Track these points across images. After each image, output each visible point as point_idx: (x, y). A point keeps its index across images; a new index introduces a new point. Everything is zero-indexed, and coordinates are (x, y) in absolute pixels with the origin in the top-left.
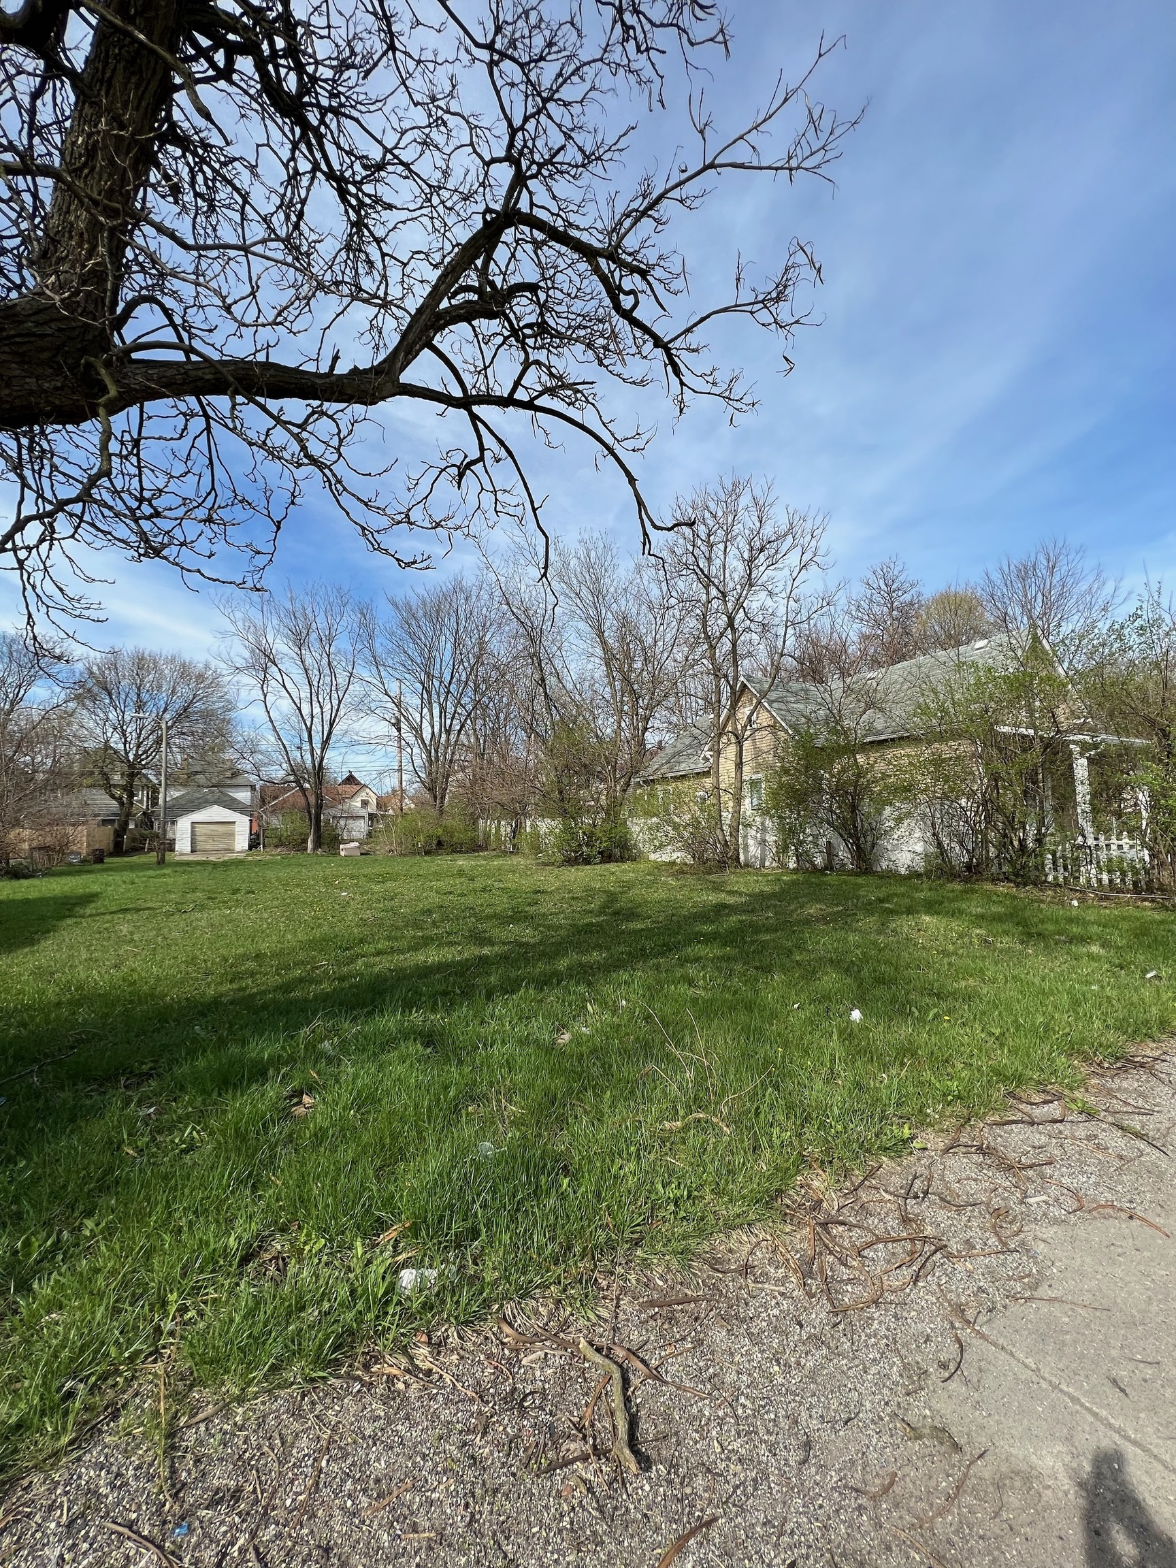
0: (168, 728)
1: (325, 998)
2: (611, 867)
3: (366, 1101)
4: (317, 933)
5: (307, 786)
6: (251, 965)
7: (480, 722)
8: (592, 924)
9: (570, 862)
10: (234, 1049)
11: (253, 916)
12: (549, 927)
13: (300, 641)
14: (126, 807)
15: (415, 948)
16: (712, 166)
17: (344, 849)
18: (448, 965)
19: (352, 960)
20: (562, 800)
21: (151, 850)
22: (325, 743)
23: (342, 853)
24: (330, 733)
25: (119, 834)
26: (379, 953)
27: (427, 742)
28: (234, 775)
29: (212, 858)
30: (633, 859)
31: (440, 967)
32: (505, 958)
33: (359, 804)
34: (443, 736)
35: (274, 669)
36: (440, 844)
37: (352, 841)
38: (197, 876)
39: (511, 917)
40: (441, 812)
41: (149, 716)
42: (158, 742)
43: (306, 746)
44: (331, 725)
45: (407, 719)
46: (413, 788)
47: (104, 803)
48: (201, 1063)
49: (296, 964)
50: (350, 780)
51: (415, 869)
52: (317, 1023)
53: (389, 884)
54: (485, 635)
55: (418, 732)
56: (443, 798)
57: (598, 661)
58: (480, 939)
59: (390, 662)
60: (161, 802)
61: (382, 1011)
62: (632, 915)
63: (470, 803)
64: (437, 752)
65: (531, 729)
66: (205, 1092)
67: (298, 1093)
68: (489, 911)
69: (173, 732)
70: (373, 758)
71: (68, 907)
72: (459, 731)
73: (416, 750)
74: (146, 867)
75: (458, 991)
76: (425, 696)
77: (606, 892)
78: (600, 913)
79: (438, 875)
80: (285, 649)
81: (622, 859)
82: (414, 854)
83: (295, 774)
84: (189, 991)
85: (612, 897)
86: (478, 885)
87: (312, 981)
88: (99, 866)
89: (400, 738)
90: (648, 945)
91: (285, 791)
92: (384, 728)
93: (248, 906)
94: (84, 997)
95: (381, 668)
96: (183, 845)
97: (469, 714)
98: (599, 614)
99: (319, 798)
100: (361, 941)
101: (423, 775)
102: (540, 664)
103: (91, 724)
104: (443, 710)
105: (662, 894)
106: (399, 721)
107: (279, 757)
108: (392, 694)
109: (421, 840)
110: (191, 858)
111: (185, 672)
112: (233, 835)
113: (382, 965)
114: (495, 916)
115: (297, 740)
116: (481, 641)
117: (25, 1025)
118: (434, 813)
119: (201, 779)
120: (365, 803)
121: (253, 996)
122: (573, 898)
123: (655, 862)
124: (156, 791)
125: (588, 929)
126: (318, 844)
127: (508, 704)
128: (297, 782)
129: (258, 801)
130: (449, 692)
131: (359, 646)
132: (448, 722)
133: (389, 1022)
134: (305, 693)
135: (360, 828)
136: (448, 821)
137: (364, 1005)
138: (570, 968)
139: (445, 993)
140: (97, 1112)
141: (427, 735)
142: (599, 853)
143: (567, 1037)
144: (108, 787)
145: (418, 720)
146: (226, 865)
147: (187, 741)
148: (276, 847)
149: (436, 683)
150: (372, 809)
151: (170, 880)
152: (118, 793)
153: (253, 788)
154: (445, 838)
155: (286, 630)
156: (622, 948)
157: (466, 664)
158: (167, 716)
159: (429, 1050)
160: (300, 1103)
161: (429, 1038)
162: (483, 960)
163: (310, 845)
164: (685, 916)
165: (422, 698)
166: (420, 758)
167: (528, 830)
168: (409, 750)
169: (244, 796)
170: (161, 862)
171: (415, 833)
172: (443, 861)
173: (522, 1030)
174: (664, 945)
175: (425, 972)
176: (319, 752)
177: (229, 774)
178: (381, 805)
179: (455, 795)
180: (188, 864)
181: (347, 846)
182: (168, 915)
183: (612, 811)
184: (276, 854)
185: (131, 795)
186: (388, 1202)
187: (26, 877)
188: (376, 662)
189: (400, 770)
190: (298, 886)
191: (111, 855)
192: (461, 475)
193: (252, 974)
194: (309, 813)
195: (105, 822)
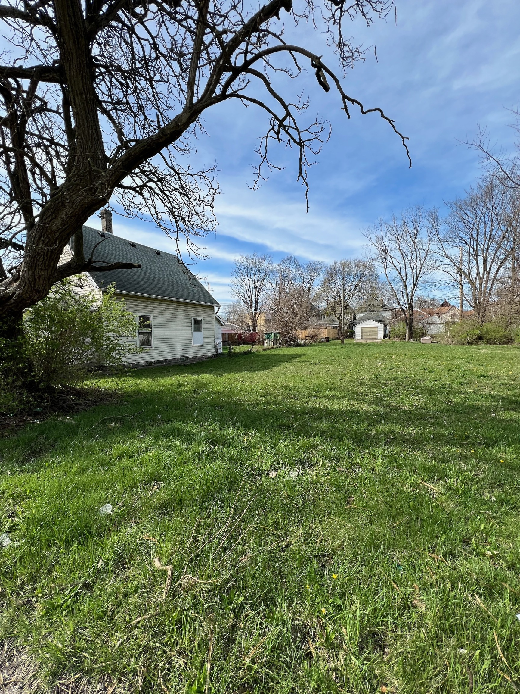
5: (405, 309)
13: (398, 240)
14: (341, 320)
17: (424, 340)
23: (422, 342)
25: (339, 331)
29: (369, 342)
36: (480, 338)
40: (483, 321)
44: (417, 279)
50: (446, 304)
82: (461, 344)
88: (327, 343)
96: (358, 335)
99: (411, 315)
110: (361, 342)
111: (360, 265)
112: (377, 332)
115: (400, 288)
118: (478, 321)
120: (454, 315)
126: (411, 337)
136: (485, 326)
144: (335, 314)
146: (373, 345)
148: (395, 338)
152: (338, 316)
154: (483, 335)
163: (407, 337)
170: (342, 343)
184: (394, 341)
187: (300, 347)
194: (406, 322)
195: (334, 327)
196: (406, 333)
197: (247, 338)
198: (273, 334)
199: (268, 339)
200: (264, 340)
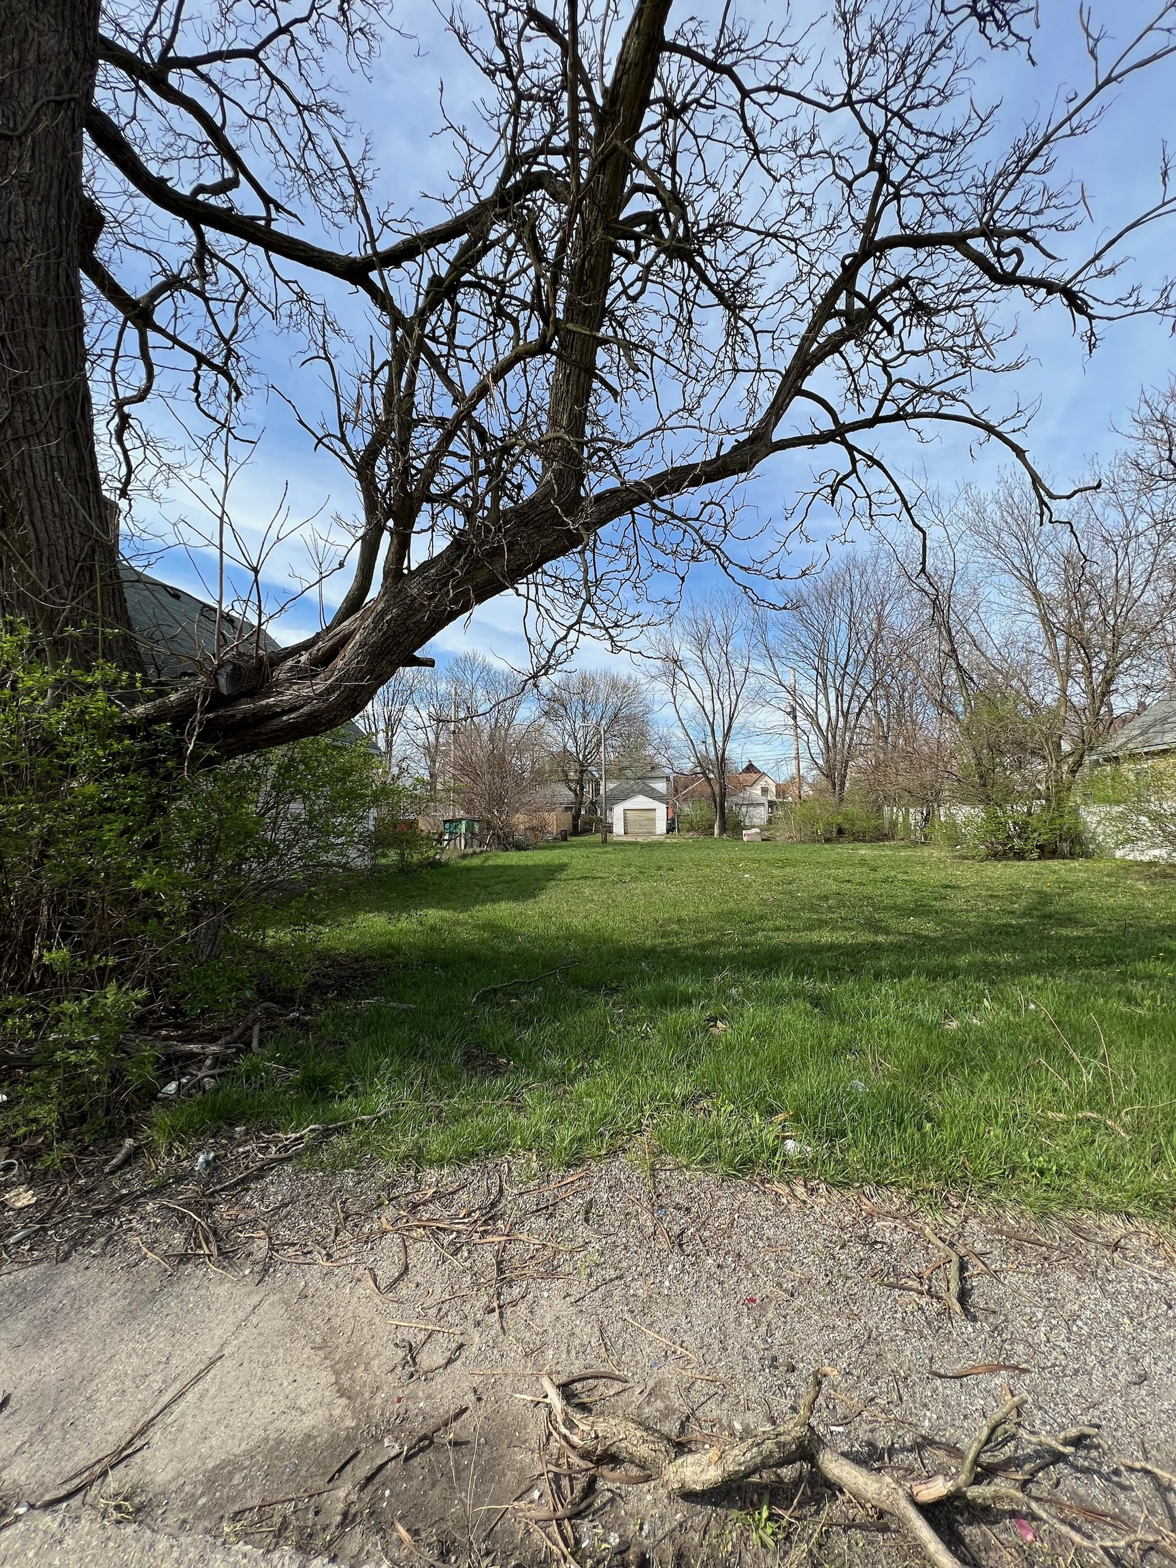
0: (605, 732)
1: (732, 958)
2: (1054, 864)
3: (762, 1033)
4: (725, 907)
5: (711, 776)
6: (675, 927)
7: (881, 703)
8: (1011, 926)
9: (996, 856)
10: (668, 982)
11: (673, 889)
12: (955, 924)
13: (701, 645)
14: (579, 795)
15: (810, 928)
16: (1108, 81)
17: (747, 835)
18: (839, 946)
19: (754, 932)
20: (984, 785)
21: (597, 831)
22: (726, 736)
23: (745, 839)
24: (730, 727)
25: (576, 817)
26: (777, 929)
27: (824, 728)
28: (653, 768)
29: (639, 840)
30: (1087, 855)
31: (831, 947)
32: (899, 948)
33: (759, 792)
34: (841, 719)
35: (681, 673)
36: (840, 831)
37: (753, 827)
38: (632, 854)
39: (913, 910)
40: (841, 800)
41: (592, 721)
42: (598, 745)
43: (710, 740)
44: (731, 719)
45: (802, 706)
46: (812, 775)
47: (565, 794)
48: (648, 987)
49: (708, 930)
50: (750, 768)
51: (815, 856)
52: (725, 973)
53: (788, 870)
54: (883, 609)
55: (813, 718)
56: (843, 784)
57: (1029, 617)
58: (877, 928)
59: (784, 654)
60: (602, 792)
61: (777, 973)
62: (1068, 920)
63: (872, 790)
64: (834, 737)
65: (943, 707)
66: (650, 1005)
67: (714, 1019)
68: (888, 902)
69: (608, 735)
70: (770, 747)
71: (552, 872)
72: (858, 714)
73: (813, 737)
74: (593, 845)
75: (847, 969)
76: (820, 681)
77: (1039, 892)
78: (1024, 915)
79: (839, 864)
80: (689, 655)
81: (1072, 856)
82: (814, 841)
83: (701, 766)
84: (633, 940)
85: (1044, 898)
86: (879, 875)
87: (721, 944)
88: (564, 843)
89: (797, 726)
90: (1079, 953)
91: (693, 781)
92: (779, 718)
93: (668, 881)
94: (571, 935)
95: (775, 660)
96: (618, 829)
97: (869, 695)
98: (1029, 562)
99: (723, 787)
100: (762, 917)
101: (820, 762)
102: (949, 633)
103: (555, 733)
104: (840, 694)
105: (1124, 900)
106: (794, 710)
107: (688, 752)
108: (785, 683)
109: (820, 828)
110: (625, 839)
111: (614, 685)
112: (654, 820)
113: (780, 938)
114: (895, 907)
115: (702, 735)
116: (880, 618)
117: (542, 948)
118: (834, 800)
119: (629, 773)
120: (765, 791)
121: (678, 949)
122: (991, 896)
123: (1123, 860)
124: (598, 784)
125: (1005, 930)
126: (723, 829)
127: (913, 682)
128: (704, 773)
129: (672, 790)
130: (846, 673)
131: (754, 641)
132: (845, 706)
133: (784, 982)
134: (708, 693)
135: (760, 815)
136: (848, 808)
137: (763, 967)
138: (970, 964)
139: (835, 969)
140: (591, 1005)
141: (823, 722)
142: (1038, 847)
143: (954, 1024)
144: (567, 781)
145: (814, 706)
146: (650, 845)
147: (616, 742)
148: (688, 831)
149: (831, 667)
150: (772, 796)
151: (613, 857)
152: (573, 785)
153: (668, 779)
154: (846, 826)
155: (690, 638)
156: (1044, 953)
157: (863, 643)
158: (603, 722)
159: (816, 1010)
160: (715, 1026)
161: (816, 1001)
162: (876, 947)
163: (716, 831)
164: (1149, 929)
165: (817, 684)
166: (817, 745)
167: (942, 819)
168: (805, 738)
169: (661, 786)
170: (605, 841)
171: (814, 820)
172: (843, 850)
173: (906, 1009)
174: (1104, 957)
175: (817, 949)
176: (721, 744)
177: (649, 768)
178: (781, 792)
179: (855, 782)
180: (623, 843)
181: (749, 832)
182: (614, 883)
183: (1057, 797)
184: (688, 837)
185: (582, 788)
186: (778, 1096)
187: (525, 850)
188: (770, 655)
189: (797, 758)
190: (708, 866)
191: (571, 835)
192: (834, 493)
193: (676, 934)
194: (715, 801)
195: (567, 809)
196: (714, 821)
198: (464, 822)
199: (450, 833)
200: (441, 835)
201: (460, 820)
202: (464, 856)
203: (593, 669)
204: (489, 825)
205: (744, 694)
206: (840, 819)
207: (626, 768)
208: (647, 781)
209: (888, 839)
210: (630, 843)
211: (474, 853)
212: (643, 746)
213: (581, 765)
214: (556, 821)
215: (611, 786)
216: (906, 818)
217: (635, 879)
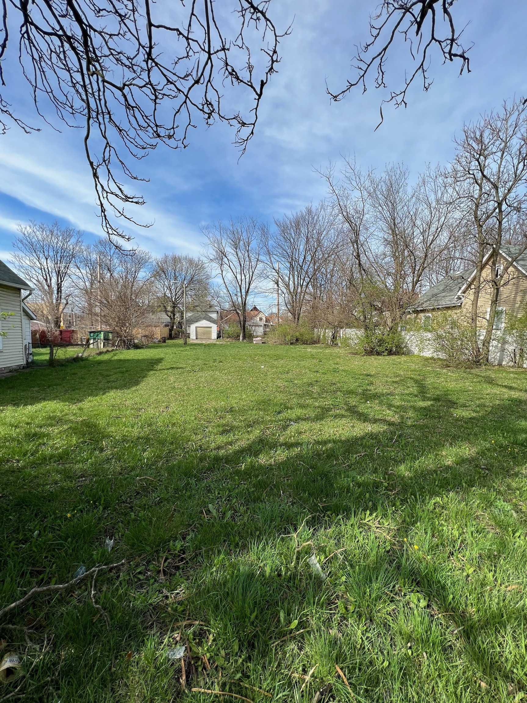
0: (186, 287)
2: (394, 358)
5: (239, 312)
9: (370, 354)
13: (236, 245)
14: (173, 318)
21: (182, 338)
22: (247, 292)
23: (254, 342)
24: (249, 288)
25: (171, 330)
27: (292, 291)
28: (211, 307)
29: (204, 342)
33: (258, 320)
34: (299, 288)
35: (226, 259)
36: (297, 340)
37: (258, 337)
38: (200, 351)
40: (298, 325)
41: (179, 282)
42: (183, 293)
43: (239, 294)
44: (249, 284)
46: (284, 313)
47: (165, 318)
50: (255, 309)
55: (287, 286)
56: (298, 318)
59: (275, 253)
60: (184, 318)
64: (296, 296)
69: (188, 289)
71: (152, 365)
73: (286, 295)
74: (179, 345)
80: (230, 249)
82: (286, 344)
83: (234, 307)
88: (164, 344)
89: (279, 289)
91: (230, 314)
92: (271, 285)
93: (221, 371)
95: (271, 256)
96: (193, 336)
99: (245, 317)
101: (290, 307)
103: (159, 286)
104: (299, 276)
106: (278, 281)
107: (228, 299)
108: (275, 269)
109: (288, 338)
110: (196, 342)
111: (191, 263)
112: (211, 332)
115: (235, 291)
118: (295, 325)
119: (198, 309)
120: (261, 319)
124: (183, 313)
126: (244, 337)
128: (235, 310)
129: (219, 318)
131: (261, 246)
132: (302, 281)
134: (239, 270)
135: (260, 331)
136: (301, 329)
141: (292, 288)
142: (387, 350)
144: (166, 311)
145: (288, 280)
146: (209, 346)
147: (192, 293)
148: (227, 338)
150: (264, 322)
151: (189, 353)
152: (169, 314)
153: (218, 312)
154: (299, 337)
155: (230, 241)
158: (185, 282)
163: (241, 338)
165: (290, 270)
166: (288, 299)
167: (342, 335)
168: (283, 295)
169: (214, 316)
170: (185, 343)
171: (285, 334)
172: (300, 349)
176: (244, 297)
177: (208, 307)
178: (268, 320)
180: (195, 345)
181: (256, 339)
184: (228, 341)
185: (174, 315)
187: (140, 348)
188: (269, 253)
189: (279, 305)
191: (168, 339)
194: (241, 324)
195: (166, 326)
196: (240, 334)
197: (56, 337)
198: (102, 333)
199: (94, 339)
200: (88, 341)
201: (100, 332)
202: (100, 353)
203: (180, 255)
204: (119, 335)
205: (256, 272)
206: (298, 334)
207: (197, 306)
208: (207, 313)
209: (317, 343)
210: (199, 345)
211: (108, 351)
212: (206, 295)
213: (174, 303)
214: (159, 332)
215: (189, 314)
216: (325, 333)
217: (202, 370)
